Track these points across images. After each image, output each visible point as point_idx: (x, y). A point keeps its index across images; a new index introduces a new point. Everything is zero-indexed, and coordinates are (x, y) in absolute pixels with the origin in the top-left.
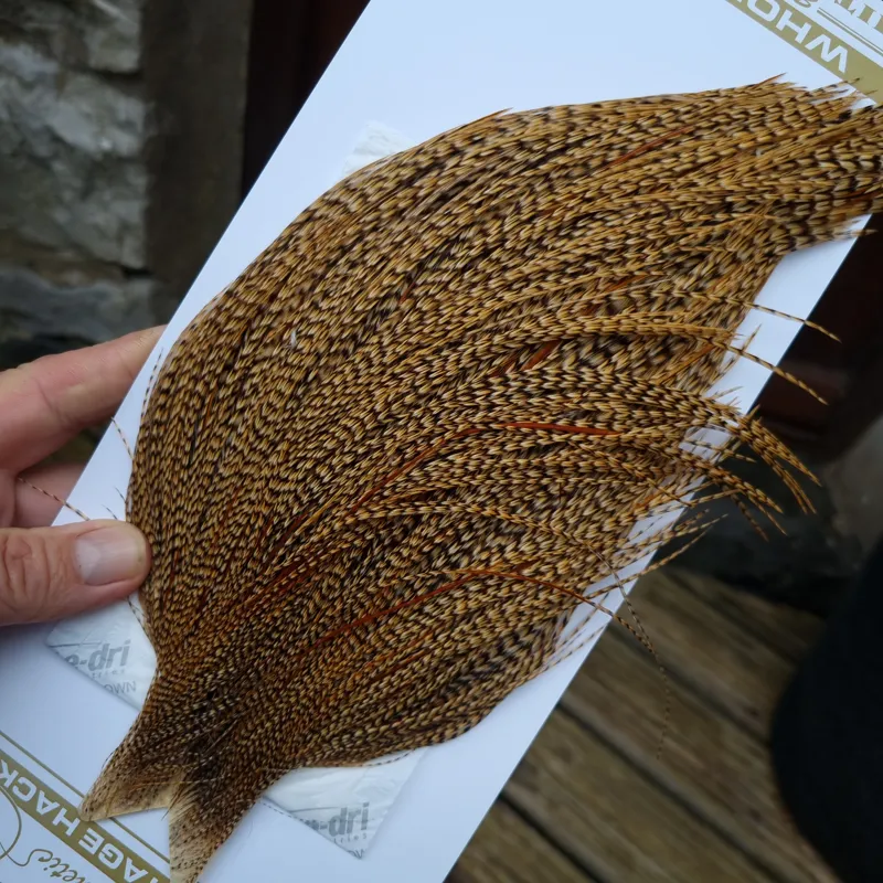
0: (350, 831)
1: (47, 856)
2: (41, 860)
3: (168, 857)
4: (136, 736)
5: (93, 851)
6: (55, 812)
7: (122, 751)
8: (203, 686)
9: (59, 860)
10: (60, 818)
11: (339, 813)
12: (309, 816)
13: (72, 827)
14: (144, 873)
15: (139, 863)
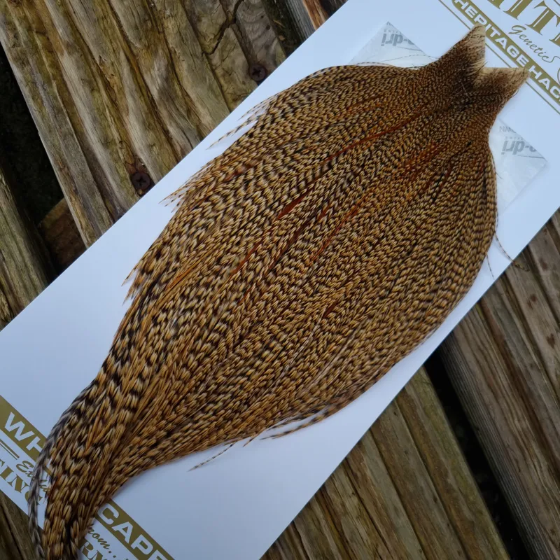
0: (393, 35)
1: (545, 58)
2: (548, 57)
3: (486, 47)
4: (501, 101)
5: (522, 56)
6: (541, 78)
9: (539, 55)
10: (538, 75)
11: (398, 45)
12: (411, 46)
13: (532, 69)
14: (497, 40)
15: (499, 45)
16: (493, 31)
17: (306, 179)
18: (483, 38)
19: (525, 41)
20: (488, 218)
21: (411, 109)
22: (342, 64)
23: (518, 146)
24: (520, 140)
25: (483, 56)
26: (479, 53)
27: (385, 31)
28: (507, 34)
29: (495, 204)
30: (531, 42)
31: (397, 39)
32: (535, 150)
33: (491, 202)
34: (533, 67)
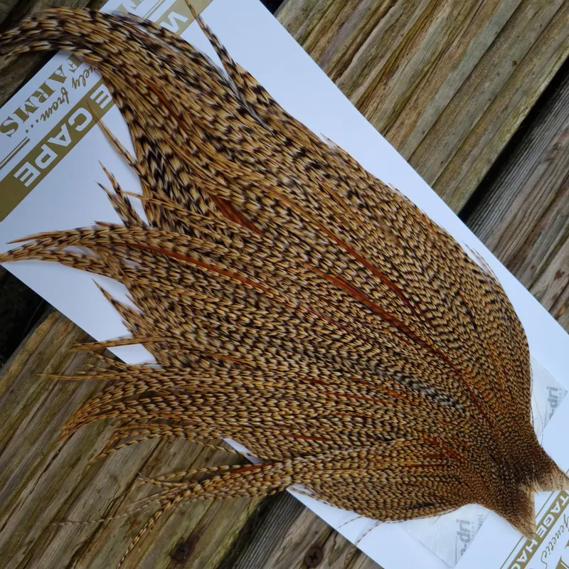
0: (557, 397)
1: (545, 554)
2: (546, 557)
4: (506, 514)
6: (527, 552)
7: (511, 520)
9: (547, 547)
10: (529, 549)
11: (549, 403)
12: (548, 417)
13: (534, 542)
14: (557, 503)
15: (553, 506)
17: (434, 318)
18: (560, 487)
19: (559, 531)
20: (398, 512)
21: (499, 421)
22: (531, 349)
23: (465, 536)
24: (471, 537)
25: (544, 490)
26: (547, 486)
27: (560, 389)
28: (564, 512)
29: (411, 518)
30: (558, 538)
31: (554, 402)
32: (462, 555)
33: (412, 513)
34: (536, 543)
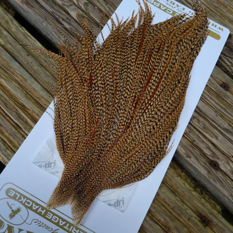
0: (120, 205)
1: (37, 221)
2: (35, 222)
4: (60, 185)
5: (50, 218)
7: (57, 189)
8: (79, 168)
9: (40, 222)
10: (40, 210)
11: (116, 201)
12: (108, 203)
14: (65, 222)
15: (63, 220)
16: (68, 228)
17: (146, 113)
19: (49, 228)
24: (47, 169)
27: (124, 206)
30: (46, 228)
31: (117, 204)
32: (39, 166)
